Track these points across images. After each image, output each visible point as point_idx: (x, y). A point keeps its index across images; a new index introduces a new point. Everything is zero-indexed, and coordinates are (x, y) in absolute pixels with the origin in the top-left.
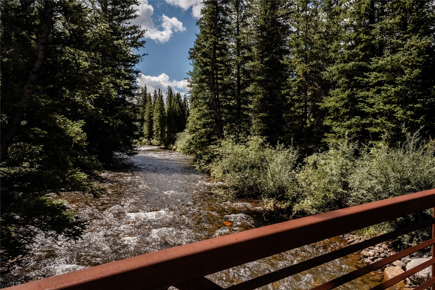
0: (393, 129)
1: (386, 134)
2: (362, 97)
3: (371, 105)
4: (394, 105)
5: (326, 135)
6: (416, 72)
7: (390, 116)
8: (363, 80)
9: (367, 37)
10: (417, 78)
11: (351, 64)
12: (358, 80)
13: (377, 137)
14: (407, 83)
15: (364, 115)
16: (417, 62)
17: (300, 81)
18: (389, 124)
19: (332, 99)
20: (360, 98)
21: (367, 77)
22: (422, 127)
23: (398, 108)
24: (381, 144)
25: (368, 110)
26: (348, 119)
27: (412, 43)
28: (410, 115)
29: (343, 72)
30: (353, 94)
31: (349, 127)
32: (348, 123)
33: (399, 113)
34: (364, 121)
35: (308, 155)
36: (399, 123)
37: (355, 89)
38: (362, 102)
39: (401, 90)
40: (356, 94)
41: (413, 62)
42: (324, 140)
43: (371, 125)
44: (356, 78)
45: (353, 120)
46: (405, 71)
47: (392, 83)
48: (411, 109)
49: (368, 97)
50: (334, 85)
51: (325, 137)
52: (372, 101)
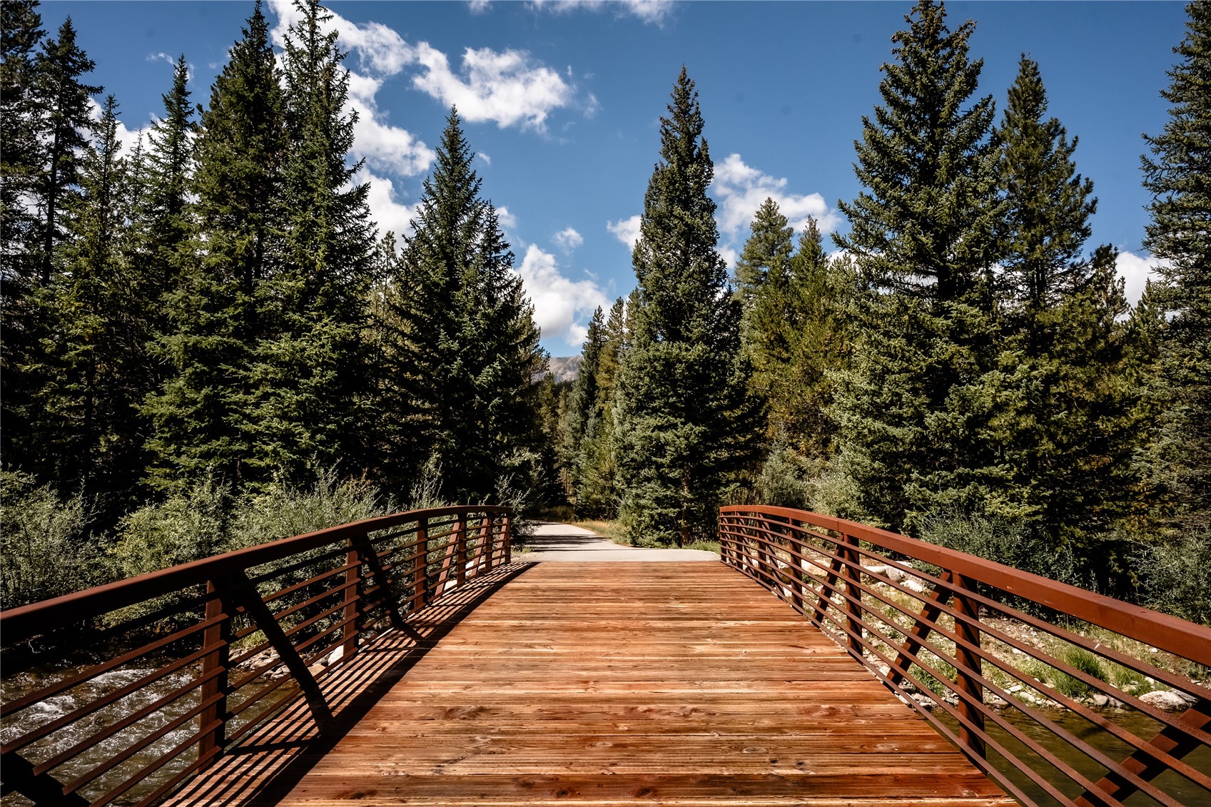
0: (292, 462)
1: (282, 471)
2: (235, 403)
3: (255, 421)
4: (294, 424)
5: (148, 470)
6: (331, 374)
7: (288, 439)
8: (235, 373)
9: (246, 299)
10: (330, 383)
11: (214, 339)
12: (227, 370)
13: (262, 475)
14: (317, 390)
15: (232, 432)
16: (330, 358)
17: (84, 351)
18: (286, 454)
19: (164, 399)
20: (230, 404)
21: (247, 369)
22: (338, 460)
23: (300, 429)
24: (272, 488)
25: (248, 427)
26: (204, 442)
27: (325, 329)
28: (320, 441)
29: (194, 352)
30: (217, 395)
31: (207, 456)
32: (204, 448)
33: (305, 439)
34: (236, 447)
35: (129, 511)
36: (305, 453)
37: (220, 387)
38: (235, 411)
39: (307, 398)
40: (224, 396)
41: (324, 357)
42: (142, 481)
43: (249, 454)
44: (223, 366)
45: (215, 444)
46: (314, 371)
47: (293, 386)
48: (321, 431)
49: (245, 404)
50: (170, 371)
51: (147, 475)
52: (257, 412)
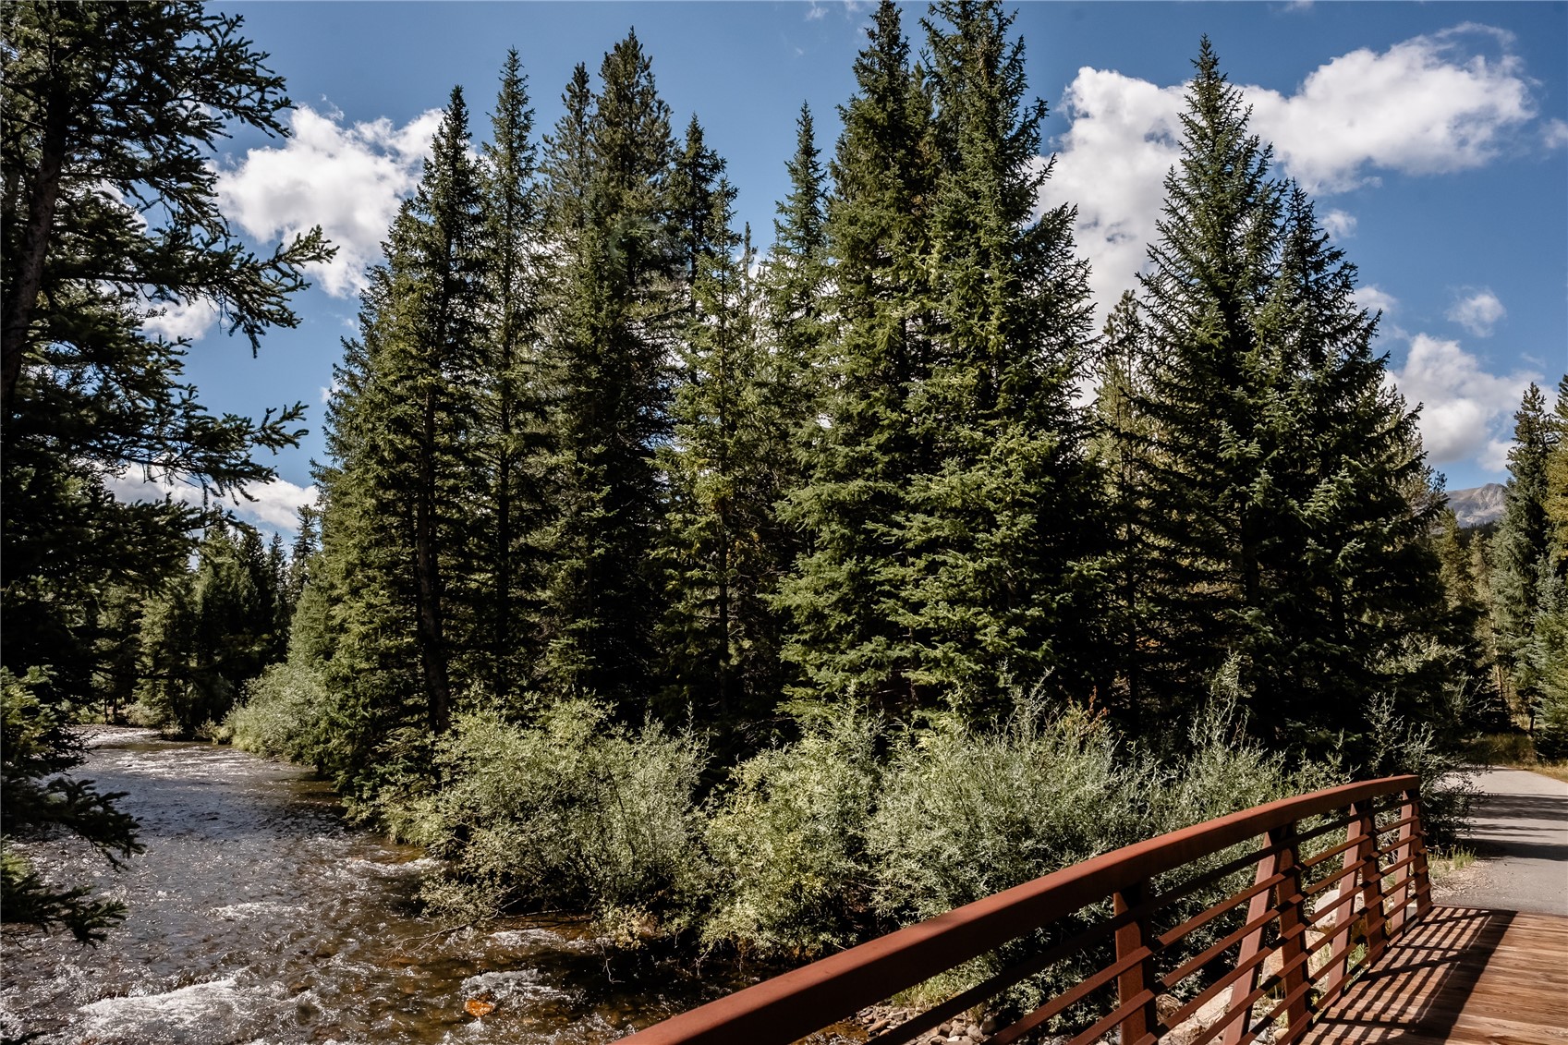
0: (975, 676)
1: (960, 692)
2: (889, 581)
3: (916, 607)
4: (974, 610)
5: (787, 690)
6: (1025, 520)
7: (966, 638)
8: (888, 534)
9: (894, 416)
10: (1026, 535)
11: (856, 485)
12: (875, 531)
13: (932, 697)
14: (1003, 548)
15: (895, 633)
16: (1024, 493)
17: (708, 524)
18: (966, 664)
19: (802, 583)
20: (882, 584)
21: (901, 527)
22: (1048, 672)
23: (985, 618)
24: (945, 720)
25: (907, 619)
26: (852, 646)
27: (1010, 445)
28: (1016, 639)
29: (834, 507)
30: (864, 572)
31: (855, 669)
32: (852, 655)
33: (990, 635)
34: (896, 652)
35: (742, 759)
36: (991, 659)
37: (868, 558)
38: (889, 595)
39: (990, 566)
40: (873, 572)
41: (1014, 493)
42: (782, 707)
43: (916, 662)
44: (870, 525)
45: (867, 648)
46: (999, 518)
47: (965, 546)
48: (1017, 620)
49: (903, 582)
50: (808, 542)
51: (786, 699)
52: (917, 595)
